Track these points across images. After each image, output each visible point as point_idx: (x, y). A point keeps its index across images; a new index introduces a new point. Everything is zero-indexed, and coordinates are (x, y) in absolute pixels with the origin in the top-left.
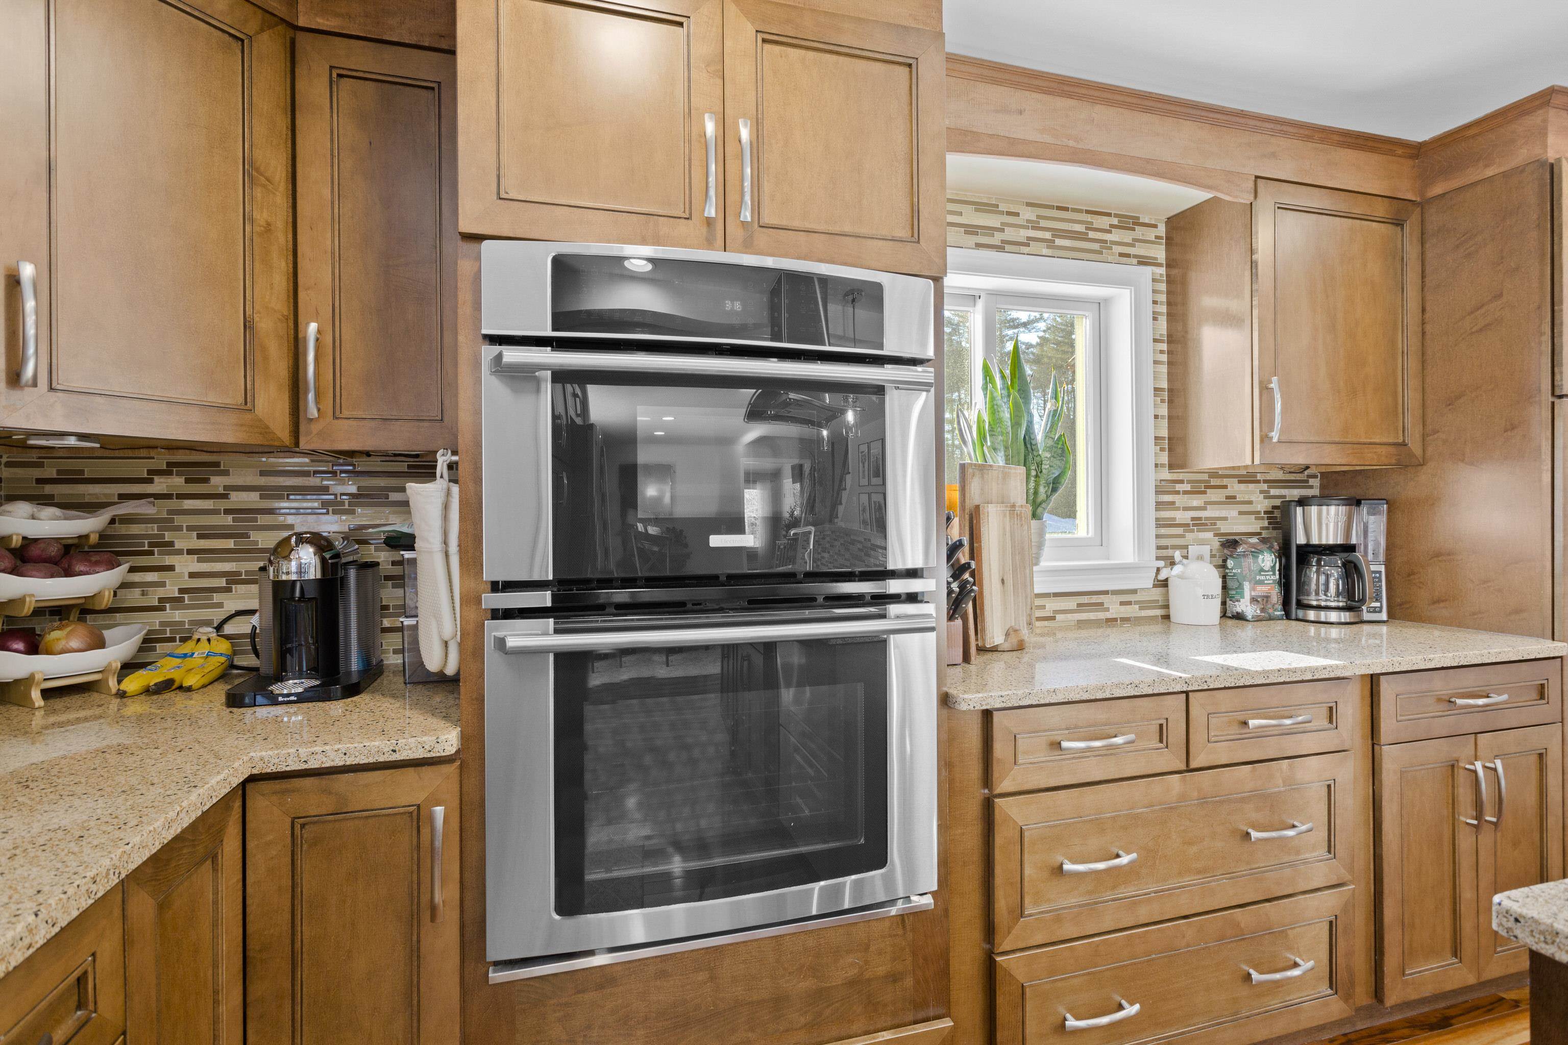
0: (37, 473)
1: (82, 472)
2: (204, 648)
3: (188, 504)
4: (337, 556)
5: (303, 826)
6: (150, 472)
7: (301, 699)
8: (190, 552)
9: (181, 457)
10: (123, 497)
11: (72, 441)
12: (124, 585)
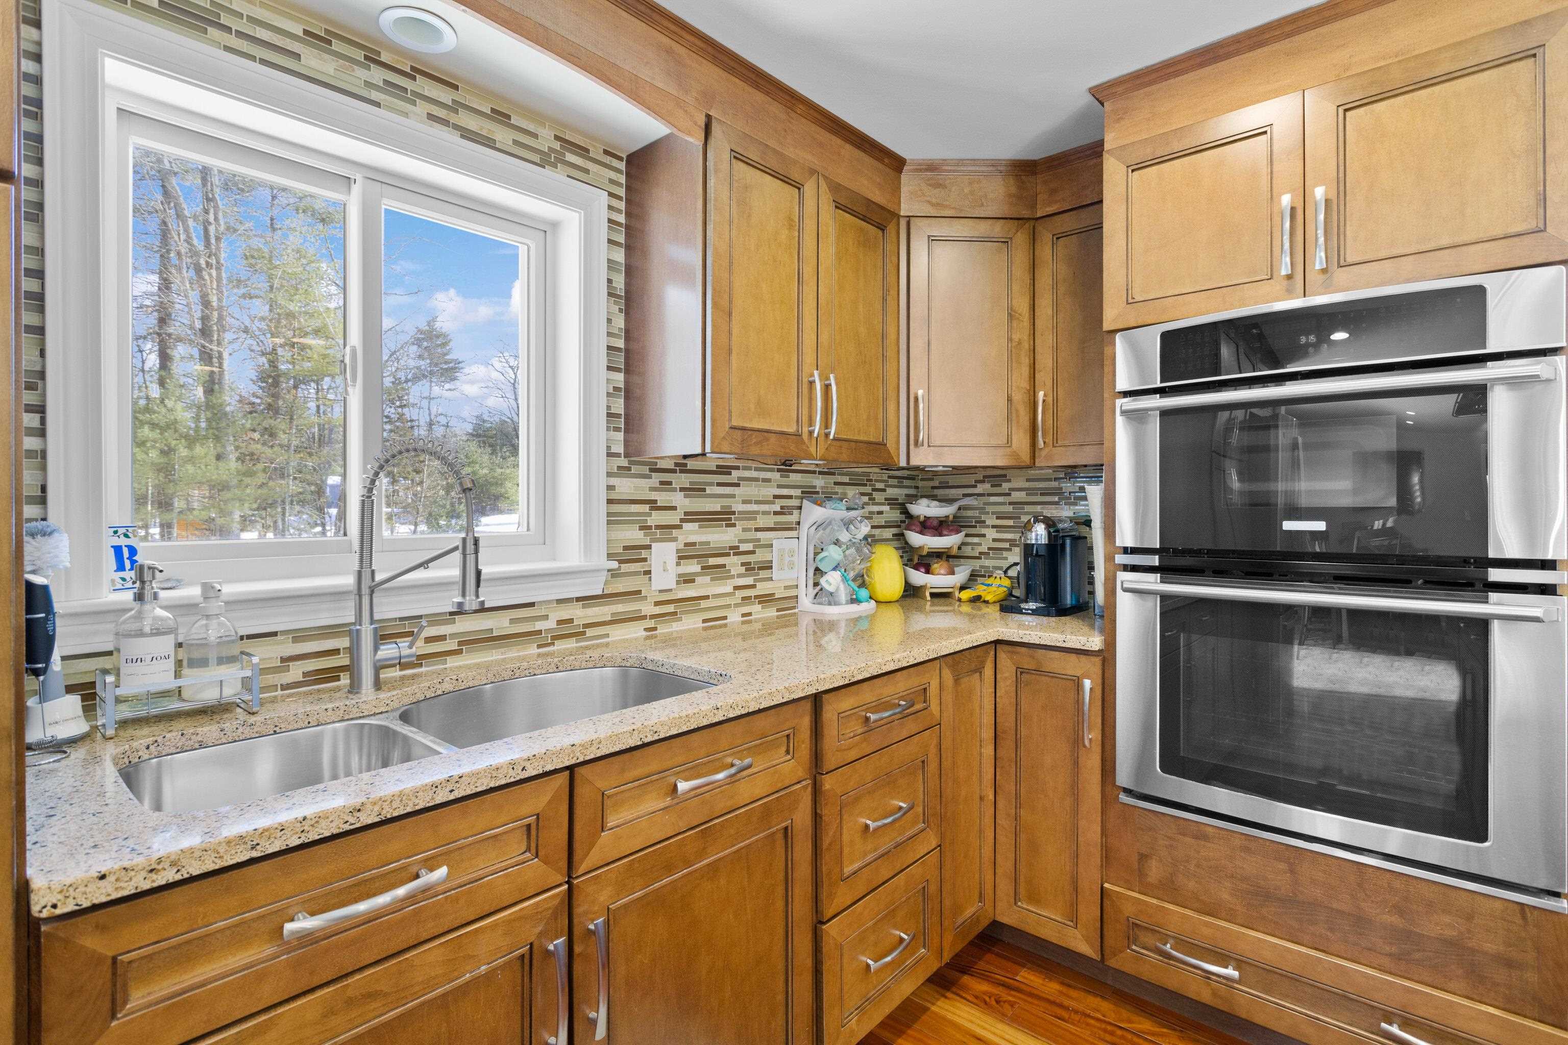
0: (931, 484)
1: (948, 482)
2: (998, 582)
3: (993, 499)
4: (1057, 531)
5: (1021, 673)
6: (976, 481)
7: (1035, 612)
8: (993, 527)
9: (989, 473)
10: (965, 495)
11: (941, 468)
12: (963, 544)
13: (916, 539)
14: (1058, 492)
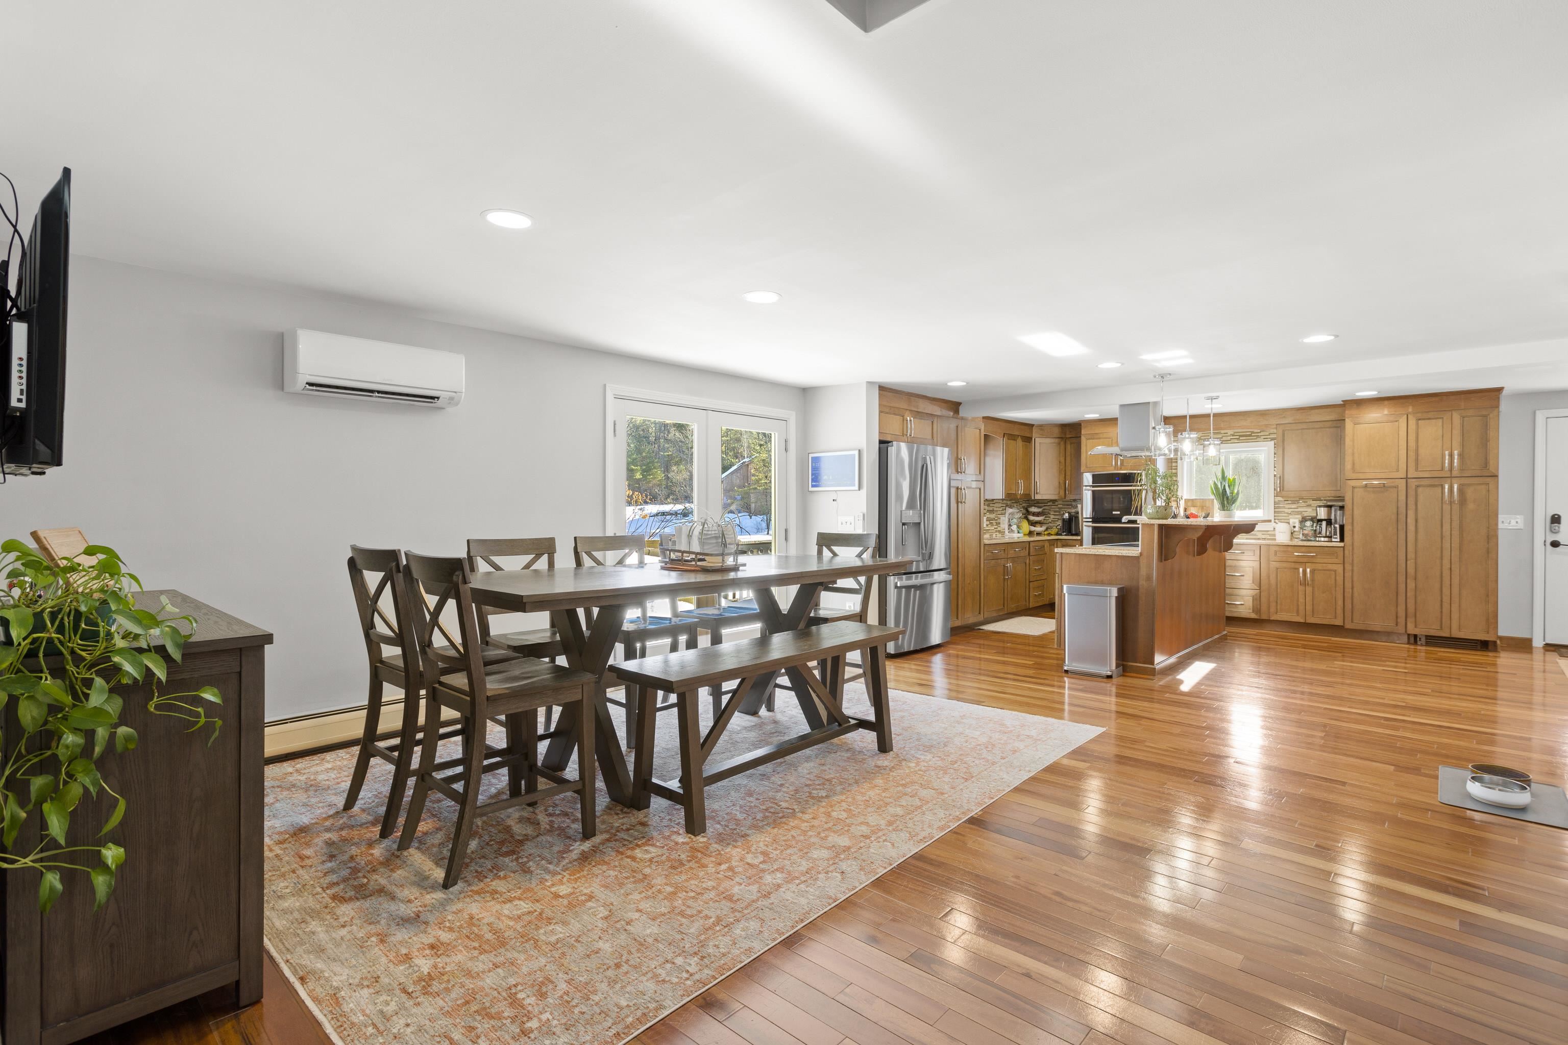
0: (1037, 504)
1: (1041, 503)
2: (1055, 528)
3: (1053, 507)
4: (1070, 515)
6: (1049, 503)
8: (1055, 514)
9: (1054, 501)
10: (1046, 506)
11: (1040, 500)
13: (1031, 518)
14: (1071, 505)
